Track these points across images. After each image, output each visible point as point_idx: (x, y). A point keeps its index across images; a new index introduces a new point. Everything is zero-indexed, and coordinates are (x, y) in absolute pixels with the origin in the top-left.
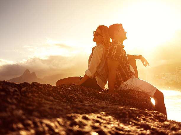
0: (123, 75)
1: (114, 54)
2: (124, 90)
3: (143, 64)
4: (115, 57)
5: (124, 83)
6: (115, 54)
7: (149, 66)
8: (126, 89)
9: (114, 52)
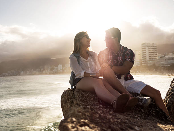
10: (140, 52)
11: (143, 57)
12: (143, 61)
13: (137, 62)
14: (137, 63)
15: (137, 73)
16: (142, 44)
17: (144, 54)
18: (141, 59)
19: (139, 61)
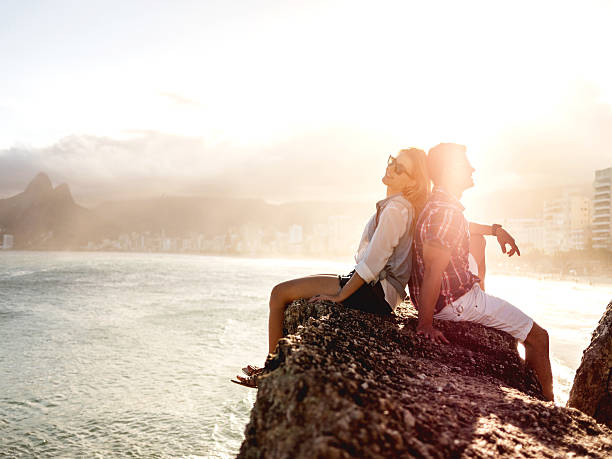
0: (454, 283)
1: (443, 231)
2: (452, 322)
3: (504, 250)
4: (444, 240)
5: (453, 304)
6: (446, 230)
7: (519, 254)
8: (458, 319)
9: (444, 227)
10: (587, 200)
11: (597, 220)
12: (599, 235)
13: (575, 234)
14: (574, 240)
15: (573, 275)
16: (598, 173)
17: (601, 208)
18: (589, 228)
19: (581, 231)
